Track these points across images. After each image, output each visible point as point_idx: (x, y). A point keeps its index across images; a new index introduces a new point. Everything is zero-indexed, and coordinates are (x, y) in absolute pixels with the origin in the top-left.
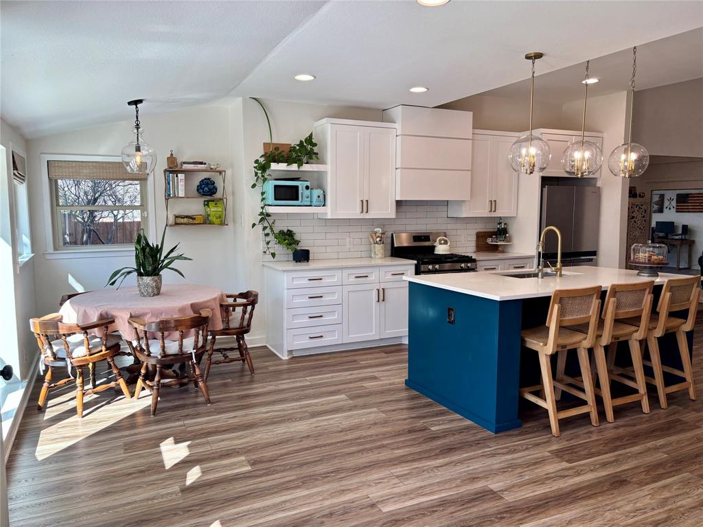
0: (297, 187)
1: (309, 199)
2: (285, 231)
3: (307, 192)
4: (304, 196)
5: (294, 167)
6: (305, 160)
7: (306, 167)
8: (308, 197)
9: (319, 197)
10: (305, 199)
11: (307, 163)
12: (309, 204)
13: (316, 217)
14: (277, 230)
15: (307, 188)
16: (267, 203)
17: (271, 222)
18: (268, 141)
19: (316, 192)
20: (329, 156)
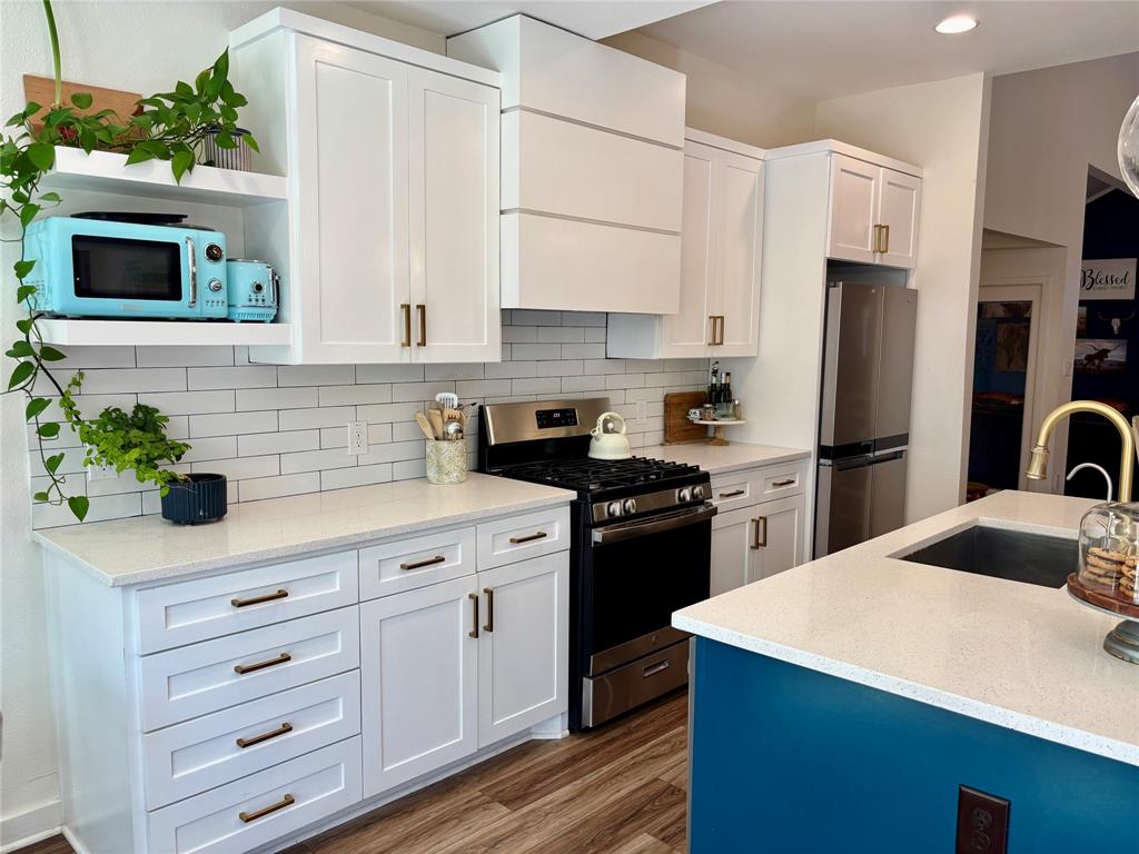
0: (173, 250)
1: (222, 296)
2: (128, 409)
3: (215, 271)
4: (203, 284)
5: (158, 172)
6: (200, 151)
7: (205, 179)
8: (218, 288)
9: (259, 288)
10: (205, 294)
11: (210, 163)
12: (221, 312)
13: (242, 358)
14: (90, 410)
15: (213, 254)
16: (42, 307)
17: (64, 378)
18: (44, 69)
19: (248, 273)
20: (293, 145)
